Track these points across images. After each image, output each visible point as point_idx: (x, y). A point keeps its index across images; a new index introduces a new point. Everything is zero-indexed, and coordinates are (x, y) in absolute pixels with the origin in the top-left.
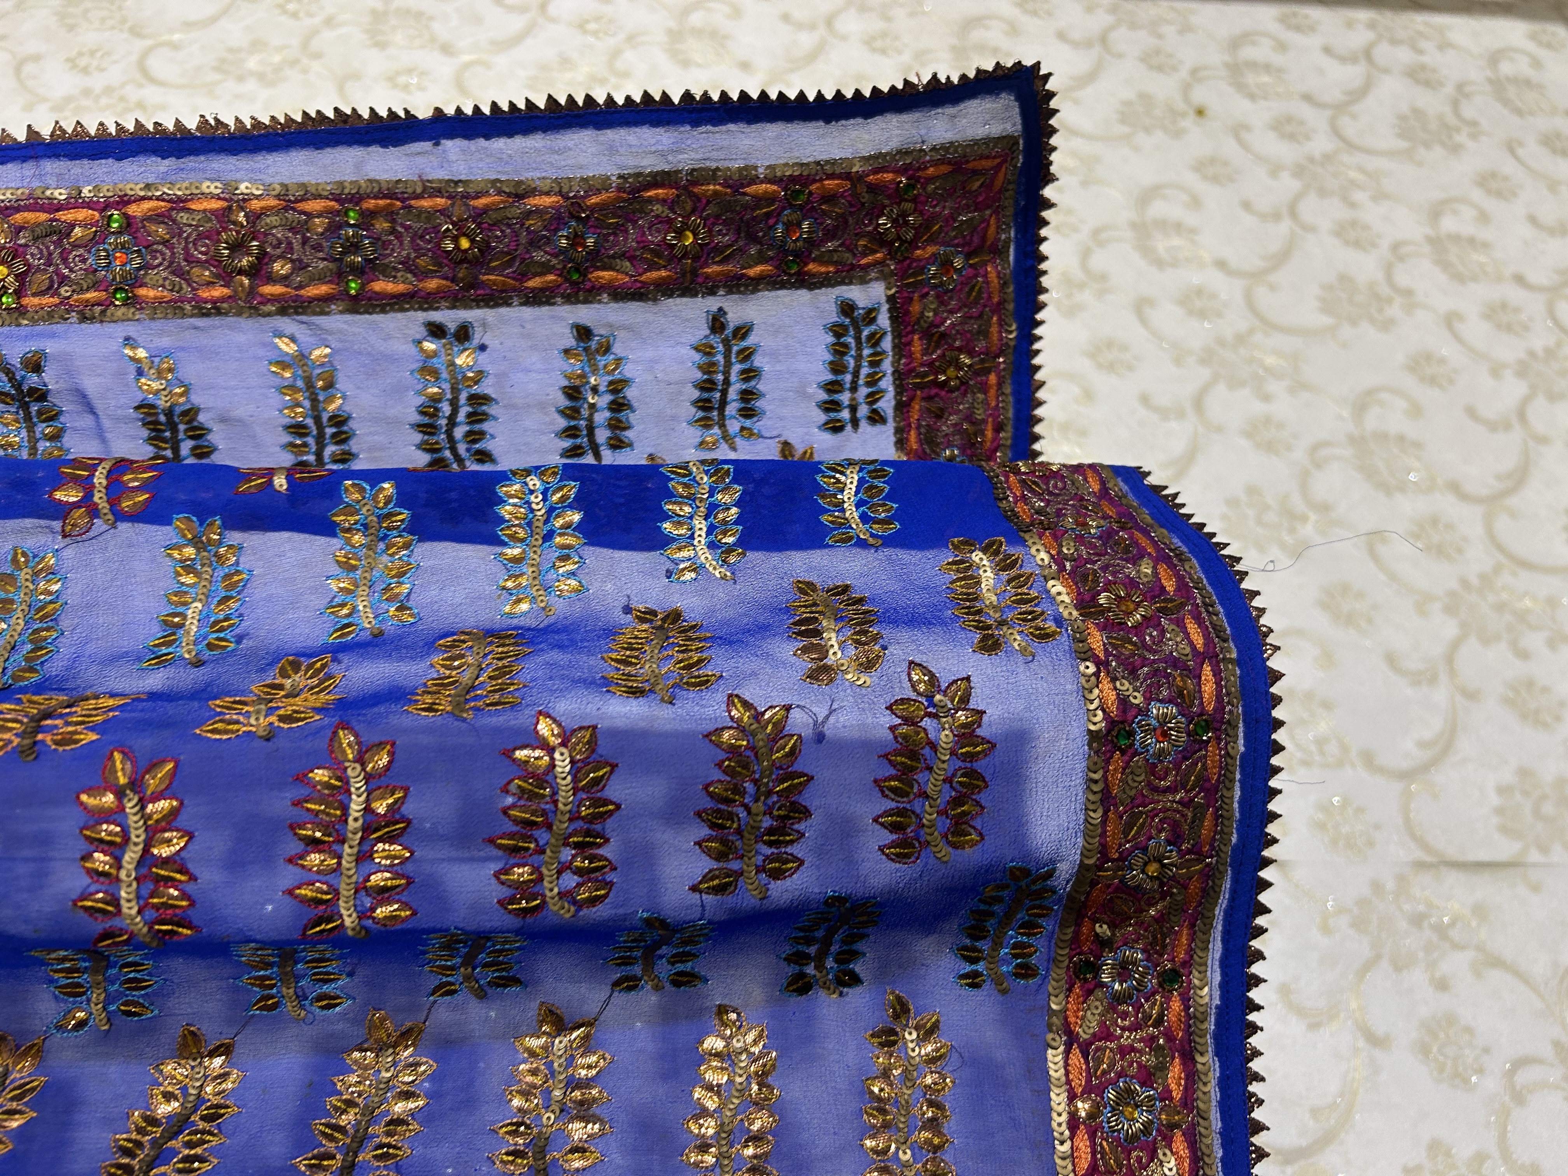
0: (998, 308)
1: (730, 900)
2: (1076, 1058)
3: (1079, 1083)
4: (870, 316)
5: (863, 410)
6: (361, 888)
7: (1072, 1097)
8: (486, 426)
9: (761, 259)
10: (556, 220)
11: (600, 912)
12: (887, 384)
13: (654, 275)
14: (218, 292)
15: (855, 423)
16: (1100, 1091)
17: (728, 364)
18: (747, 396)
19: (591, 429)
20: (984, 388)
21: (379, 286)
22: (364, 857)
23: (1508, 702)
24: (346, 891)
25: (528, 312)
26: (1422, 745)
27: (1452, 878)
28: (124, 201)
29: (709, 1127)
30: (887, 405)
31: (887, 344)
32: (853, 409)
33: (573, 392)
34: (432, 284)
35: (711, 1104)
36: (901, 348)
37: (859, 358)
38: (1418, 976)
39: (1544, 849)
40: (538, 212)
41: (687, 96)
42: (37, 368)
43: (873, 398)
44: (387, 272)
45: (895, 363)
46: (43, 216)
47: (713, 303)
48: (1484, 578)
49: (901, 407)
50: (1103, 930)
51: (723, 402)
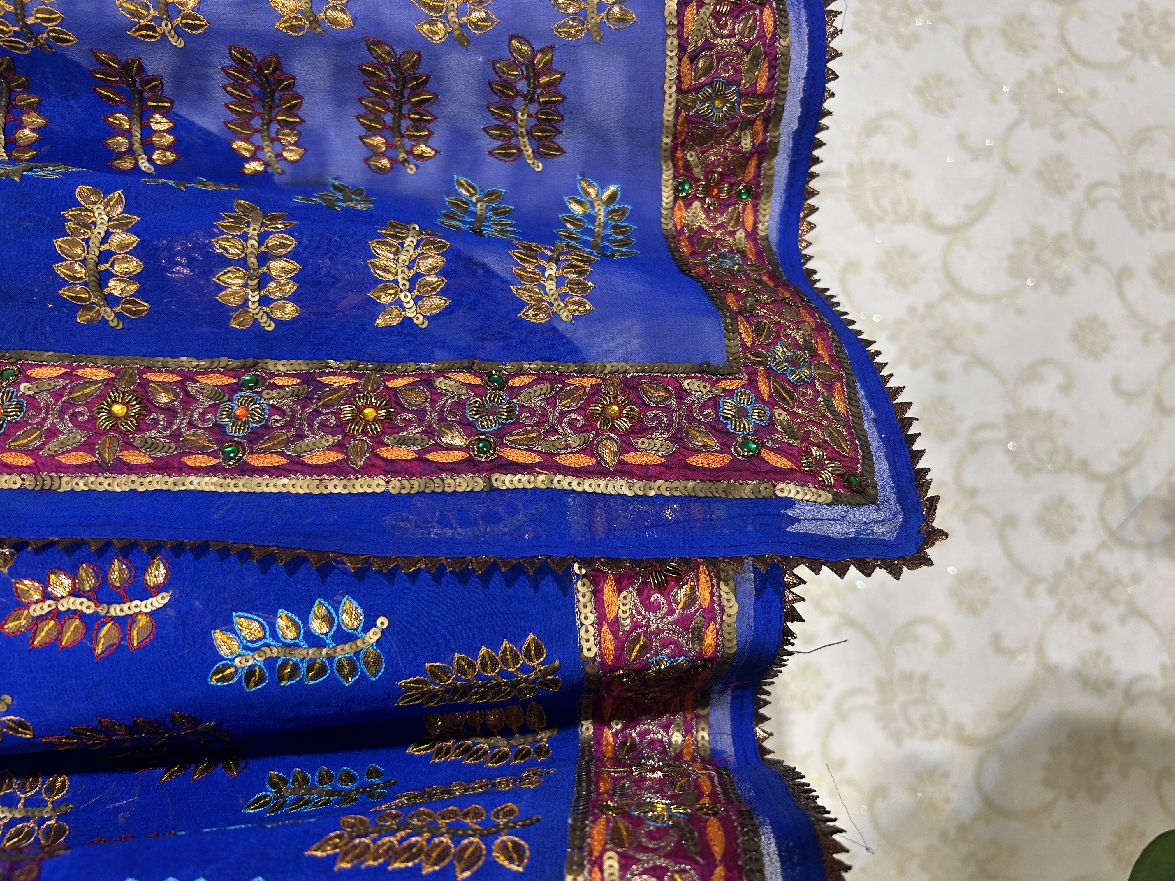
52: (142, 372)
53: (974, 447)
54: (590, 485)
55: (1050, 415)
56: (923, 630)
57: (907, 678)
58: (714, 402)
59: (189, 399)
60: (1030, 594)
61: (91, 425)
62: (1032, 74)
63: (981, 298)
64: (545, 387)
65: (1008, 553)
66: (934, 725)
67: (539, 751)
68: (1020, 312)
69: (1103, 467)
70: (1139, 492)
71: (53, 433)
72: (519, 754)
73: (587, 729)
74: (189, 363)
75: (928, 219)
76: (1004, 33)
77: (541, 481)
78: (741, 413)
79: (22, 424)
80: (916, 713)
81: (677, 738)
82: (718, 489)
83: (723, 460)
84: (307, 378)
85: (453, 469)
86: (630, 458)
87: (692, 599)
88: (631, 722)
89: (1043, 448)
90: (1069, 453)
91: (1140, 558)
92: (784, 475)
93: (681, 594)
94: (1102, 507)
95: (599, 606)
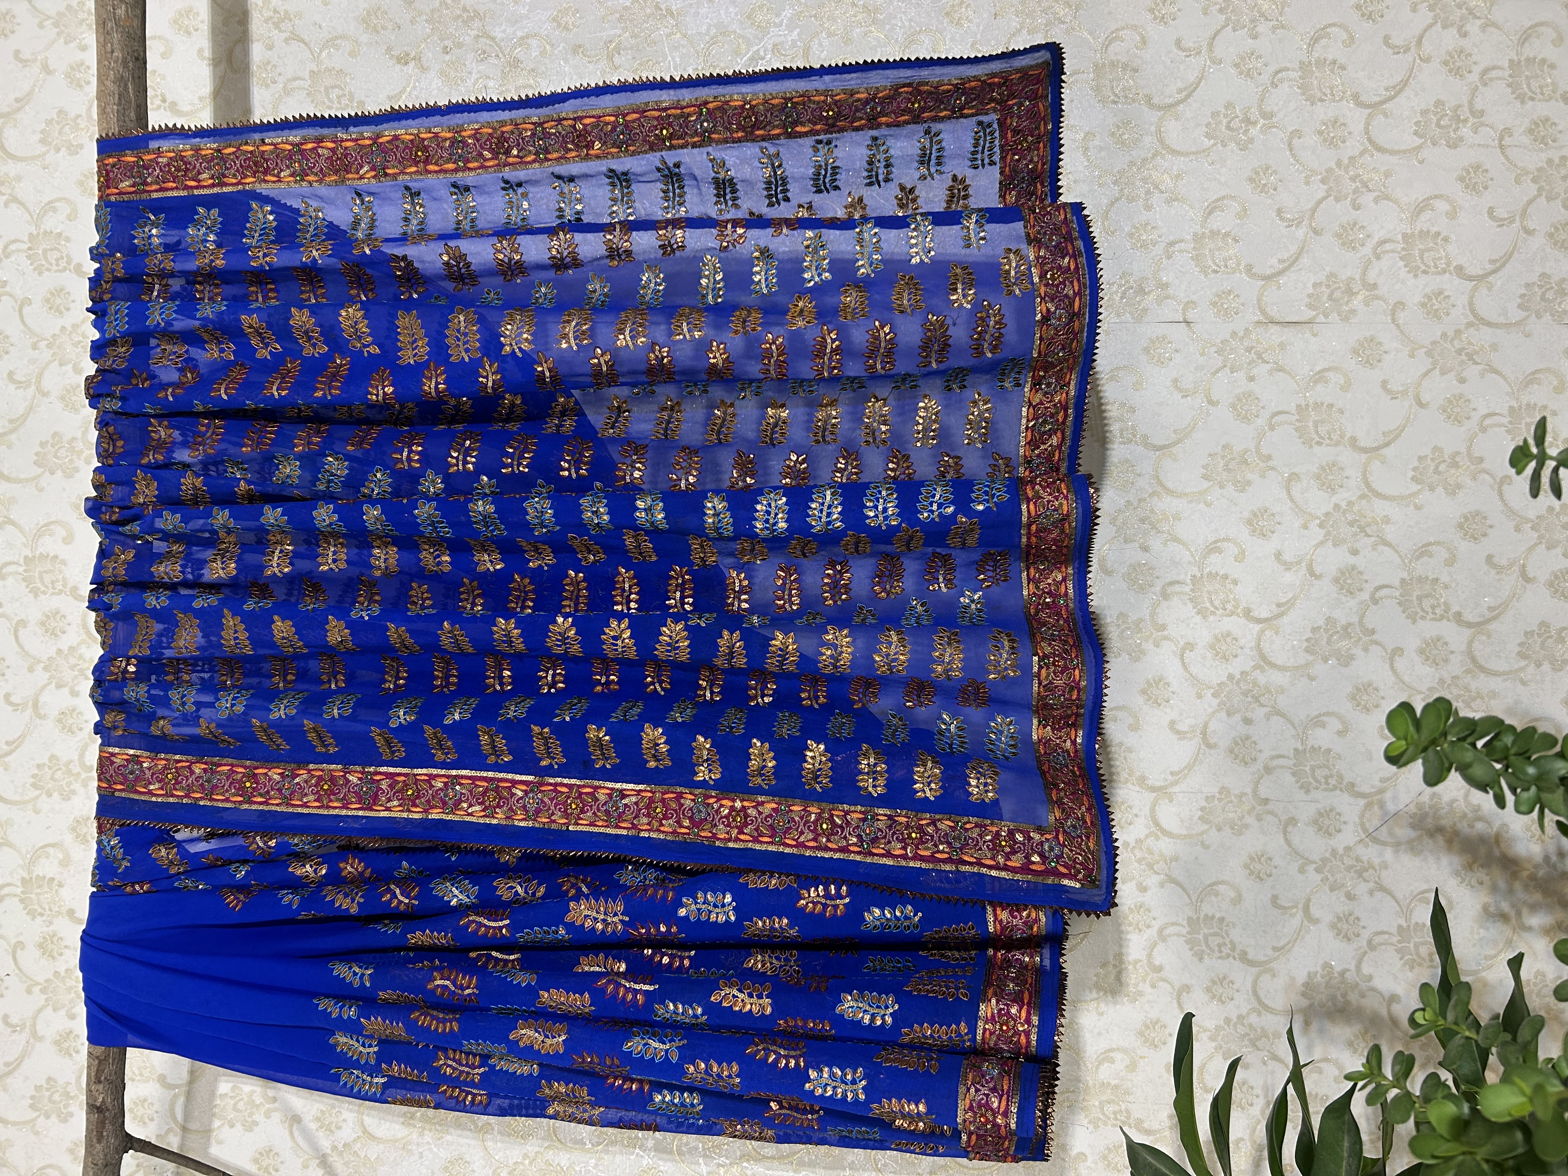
0: (1043, 119)
1: (927, 369)
2: (1031, 410)
3: (1031, 417)
4: (990, 125)
5: (987, 161)
6: (829, 367)
7: (1028, 421)
8: (838, 177)
9: (945, 109)
10: (867, 102)
11: (892, 372)
12: (997, 150)
13: (903, 118)
14: (740, 134)
15: (983, 165)
16: (1037, 419)
17: (931, 146)
18: (938, 158)
19: (877, 176)
20: (1038, 149)
21: (798, 129)
22: (830, 359)
23: (1338, 236)
24: (826, 368)
25: (854, 133)
26: (1281, 261)
27: (1274, 329)
28: (706, 103)
29: (920, 427)
30: (997, 158)
31: (997, 134)
32: (983, 160)
33: (870, 163)
34: (818, 127)
35: (921, 421)
36: (1003, 136)
37: (985, 141)
38: (1241, 375)
39: (1326, 316)
40: (859, 100)
41: (917, 59)
42: (678, 167)
43: (991, 156)
44: (803, 124)
45: (1000, 141)
46: (679, 111)
47: (926, 125)
48: (1352, 159)
49: (1003, 159)
50: (1041, 373)
51: (929, 160)
52: (830, 810)
53: (1268, 770)
54: (993, 873)
55: (1329, 751)
56: (1222, 888)
57: (1209, 918)
58: (1042, 844)
59: (848, 823)
60: (1302, 870)
61: (814, 831)
62: (1337, 507)
63: (1282, 669)
64: (978, 830)
65: (1288, 842)
66: (1226, 950)
67: (971, 958)
68: (1312, 678)
69: (1365, 789)
70: (1391, 808)
71: (802, 833)
72: (963, 959)
73: (991, 952)
74: (846, 807)
75: (1247, 613)
76: (1318, 477)
77: (976, 870)
78: (1051, 849)
79: (790, 828)
80: (1214, 941)
81: (1027, 959)
82: (1040, 879)
83: (1043, 868)
84: (890, 817)
85: (944, 861)
86: (1009, 863)
87: (1029, 916)
88: (1009, 951)
89: (1320, 773)
90: (1341, 777)
91: (1389, 854)
92: (1064, 876)
93: (1024, 914)
94: (1362, 816)
95: (995, 915)
